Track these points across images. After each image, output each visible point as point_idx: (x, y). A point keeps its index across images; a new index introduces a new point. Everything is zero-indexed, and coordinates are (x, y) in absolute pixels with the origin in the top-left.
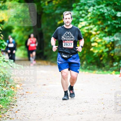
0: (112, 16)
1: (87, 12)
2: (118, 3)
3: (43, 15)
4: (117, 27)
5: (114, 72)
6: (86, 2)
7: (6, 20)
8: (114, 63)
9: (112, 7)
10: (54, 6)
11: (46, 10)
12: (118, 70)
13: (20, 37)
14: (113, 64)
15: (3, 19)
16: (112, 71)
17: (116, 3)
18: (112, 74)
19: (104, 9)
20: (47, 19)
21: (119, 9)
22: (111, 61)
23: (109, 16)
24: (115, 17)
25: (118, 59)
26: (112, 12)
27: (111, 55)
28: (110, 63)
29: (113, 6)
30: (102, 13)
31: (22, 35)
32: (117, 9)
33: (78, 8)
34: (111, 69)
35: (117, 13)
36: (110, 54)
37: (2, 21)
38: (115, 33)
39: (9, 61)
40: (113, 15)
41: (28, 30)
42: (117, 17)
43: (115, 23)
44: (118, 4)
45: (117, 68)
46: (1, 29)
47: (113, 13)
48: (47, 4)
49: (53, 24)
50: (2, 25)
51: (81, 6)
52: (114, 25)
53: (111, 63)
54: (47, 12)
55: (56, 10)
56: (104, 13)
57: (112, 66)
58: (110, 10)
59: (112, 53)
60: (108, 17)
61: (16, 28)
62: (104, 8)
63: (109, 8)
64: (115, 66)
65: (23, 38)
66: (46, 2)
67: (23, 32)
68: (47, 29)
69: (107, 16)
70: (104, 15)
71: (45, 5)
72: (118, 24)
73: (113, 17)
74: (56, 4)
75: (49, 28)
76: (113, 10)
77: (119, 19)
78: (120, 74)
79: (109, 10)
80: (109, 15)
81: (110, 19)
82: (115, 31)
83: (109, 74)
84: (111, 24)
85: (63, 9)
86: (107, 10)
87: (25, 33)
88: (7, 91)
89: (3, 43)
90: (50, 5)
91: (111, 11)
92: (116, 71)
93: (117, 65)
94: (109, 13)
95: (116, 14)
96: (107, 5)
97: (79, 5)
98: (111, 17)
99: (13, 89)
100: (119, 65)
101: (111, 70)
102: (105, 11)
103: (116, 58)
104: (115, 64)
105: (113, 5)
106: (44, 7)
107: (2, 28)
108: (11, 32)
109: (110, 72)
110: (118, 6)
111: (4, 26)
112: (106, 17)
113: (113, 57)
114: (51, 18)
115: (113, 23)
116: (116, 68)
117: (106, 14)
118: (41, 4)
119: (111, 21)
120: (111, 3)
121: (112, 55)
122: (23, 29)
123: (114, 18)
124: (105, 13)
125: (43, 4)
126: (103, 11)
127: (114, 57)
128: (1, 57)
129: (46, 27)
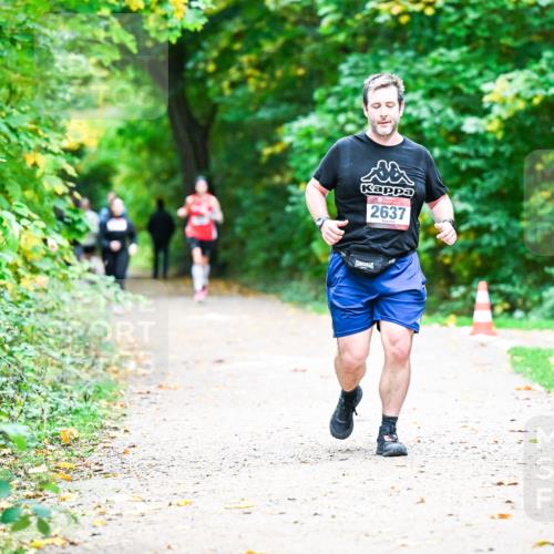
0: (446, 130)
1: (363, 117)
2: (467, 85)
3: (215, 128)
4: (463, 167)
5: (452, 318)
6: (358, 85)
7: (92, 145)
8: (453, 289)
9: (447, 100)
10: (252, 95)
11: (227, 112)
12: (466, 310)
13: (136, 202)
14: (450, 292)
15: (80, 140)
16: (447, 315)
17: (461, 86)
18: (446, 325)
19: (419, 108)
20: (229, 138)
21: (471, 106)
22: (442, 282)
23: (438, 132)
24: (458, 135)
25: (465, 273)
26: (447, 116)
27: (441, 262)
28: (439, 288)
29: (452, 97)
30: (412, 120)
31: (144, 194)
32: (462, 106)
33: (331, 103)
34: (442, 307)
35: (462, 119)
36: (439, 258)
37: (76, 147)
38: (458, 186)
39: (102, 279)
40: (450, 128)
41: (164, 177)
42: (463, 133)
43: (456, 154)
44: (466, 90)
45: (464, 306)
46: (75, 175)
47: (451, 122)
48: (228, 92)
49: (249, 157)
50: (77, 161)
51: (341, 96)
52: (454, 160)
53: (443, 290)
54: (230, 117)
55: (257, 110)
56: (419, 122)
57: (446, 298)
58: (440, 112)
59: (445, 256)
60: (434, 134)
61: (124, 170)
62: (421, 103)
63: (436, 104)
64: (457, 299)
65: (147, 205)
66: (225, 84)
67: (148, 184)
68: (229, 175)
69: (431, 129)
70: (418, 128)
71: (221, 93)
72: (466, 156)
73: (451, 133)
74: (258, 89)
75: (235, 171)
76: (450, 112)
77: (470, 140)
78: (471, 324)
79: (435, 111)
80: (437, 127)
81: (440, 141)
82: (456, 179)
83: (436, 326)
84: (443, 158)
85: (284, 108)
86: (431, 111)
87: (155, 186)
88: (93, 381)
89: (80, 221)
90: (240, 92)
91: (443, 114)
92: (458, 313)
93: (464, 297)
94: (438, 120)
95: (461, 125)
96: (431, 94)
97: (337, 94)
98: (443, 133)
99: (113, 377)
100: (469, 296)
101: (443, 311)
102: (425, 113)
103: (459, 272)
104: (457, 292)
105: (450, 93)
106: (217, 100)
107: (77, 172)
108: (107, 185)
109: (438, 316)
110: (468, 96)
111: (84, 165)
112: (427, 135)
113: (448, 267)
114: (240, 135)
115: (449, 155)
116: (459, 305)
117: (426, 125)
118: (207, 90)
119: (443, 147)
120: (444, 86)
121: (447, 261)
122: (148, 174)
123: (453, 139)
124: (424, 120)
125: (216, 89)
126: (415, 113)
127: (453, 270)
128: (74, 265)
129: (225, 166)
